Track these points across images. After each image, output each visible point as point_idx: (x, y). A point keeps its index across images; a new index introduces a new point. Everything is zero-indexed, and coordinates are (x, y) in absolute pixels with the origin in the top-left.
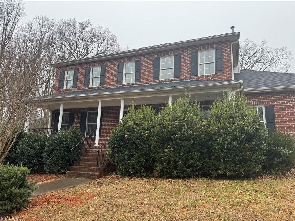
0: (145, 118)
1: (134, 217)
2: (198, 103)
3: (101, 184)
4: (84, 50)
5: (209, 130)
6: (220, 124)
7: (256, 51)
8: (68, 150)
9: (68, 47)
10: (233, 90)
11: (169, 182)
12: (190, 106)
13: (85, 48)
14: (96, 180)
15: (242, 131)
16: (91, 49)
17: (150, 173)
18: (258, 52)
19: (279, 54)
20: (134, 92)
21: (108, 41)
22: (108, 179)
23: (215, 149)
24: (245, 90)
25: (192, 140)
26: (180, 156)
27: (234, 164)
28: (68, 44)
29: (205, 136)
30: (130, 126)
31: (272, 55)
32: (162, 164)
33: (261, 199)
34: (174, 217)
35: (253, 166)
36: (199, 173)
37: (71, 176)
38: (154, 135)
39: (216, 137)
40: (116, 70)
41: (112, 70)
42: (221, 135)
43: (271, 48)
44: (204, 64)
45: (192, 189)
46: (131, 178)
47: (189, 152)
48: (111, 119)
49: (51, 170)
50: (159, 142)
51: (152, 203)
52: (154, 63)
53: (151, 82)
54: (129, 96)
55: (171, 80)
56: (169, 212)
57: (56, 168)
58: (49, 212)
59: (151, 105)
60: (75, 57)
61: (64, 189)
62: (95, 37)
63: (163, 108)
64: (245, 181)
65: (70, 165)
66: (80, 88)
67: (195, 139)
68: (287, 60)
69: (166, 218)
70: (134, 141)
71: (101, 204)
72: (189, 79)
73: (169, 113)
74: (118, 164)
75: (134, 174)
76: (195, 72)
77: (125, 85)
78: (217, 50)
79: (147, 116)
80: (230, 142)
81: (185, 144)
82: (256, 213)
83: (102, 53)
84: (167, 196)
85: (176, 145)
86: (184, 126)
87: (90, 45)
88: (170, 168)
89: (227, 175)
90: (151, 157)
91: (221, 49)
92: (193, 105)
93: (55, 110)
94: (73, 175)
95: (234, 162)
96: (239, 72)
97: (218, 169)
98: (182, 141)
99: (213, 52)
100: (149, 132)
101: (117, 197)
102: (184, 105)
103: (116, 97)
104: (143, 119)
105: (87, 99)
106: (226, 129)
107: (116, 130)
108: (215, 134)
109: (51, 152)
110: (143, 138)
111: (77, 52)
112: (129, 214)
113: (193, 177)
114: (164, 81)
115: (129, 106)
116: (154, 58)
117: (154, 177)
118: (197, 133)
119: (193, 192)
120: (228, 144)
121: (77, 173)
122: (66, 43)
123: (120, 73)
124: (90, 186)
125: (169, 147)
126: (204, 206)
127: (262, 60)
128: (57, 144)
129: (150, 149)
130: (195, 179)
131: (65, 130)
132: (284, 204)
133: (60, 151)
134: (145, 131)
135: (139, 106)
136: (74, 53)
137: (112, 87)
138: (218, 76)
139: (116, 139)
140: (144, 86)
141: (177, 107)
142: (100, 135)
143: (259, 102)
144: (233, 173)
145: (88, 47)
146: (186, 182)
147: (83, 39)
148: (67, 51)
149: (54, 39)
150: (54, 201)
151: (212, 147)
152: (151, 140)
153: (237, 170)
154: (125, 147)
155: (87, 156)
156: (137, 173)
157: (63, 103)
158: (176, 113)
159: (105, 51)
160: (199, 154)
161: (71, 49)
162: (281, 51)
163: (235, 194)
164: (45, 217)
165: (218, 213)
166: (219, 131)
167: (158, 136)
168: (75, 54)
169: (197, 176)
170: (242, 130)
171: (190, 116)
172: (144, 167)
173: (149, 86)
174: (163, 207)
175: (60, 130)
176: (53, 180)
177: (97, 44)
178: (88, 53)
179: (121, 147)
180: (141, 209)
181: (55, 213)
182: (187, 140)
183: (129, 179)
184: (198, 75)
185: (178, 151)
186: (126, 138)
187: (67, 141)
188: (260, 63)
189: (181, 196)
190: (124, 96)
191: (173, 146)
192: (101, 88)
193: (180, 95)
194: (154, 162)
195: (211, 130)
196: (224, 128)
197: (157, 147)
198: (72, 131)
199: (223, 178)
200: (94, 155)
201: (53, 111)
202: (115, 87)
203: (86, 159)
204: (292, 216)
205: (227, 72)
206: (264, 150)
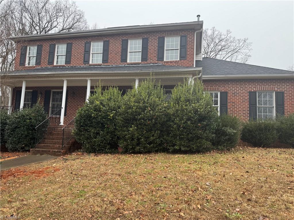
0: (112, 99)
1: (98, 183)
2: (161, 86)
3: (67, 160)
4: (47, 24)
5: (169, 111)
6: (179, 106)
7: (221, 40)
8: (31, 128)
9: (29, 19)
10: (193, 77)
11: (132, 157)
12: (154, 89)
13: (49, 22)
14: (61, 157)
15: (196, 113)
16: (55, 24)
17: (115, 150)
18: (223, 40)
19: (240, 45)
20: (101, 73)
21: (75, 17)
22: (74, 155)
23: (173, 127)
24: (203, 76)
25: (154, 120)
26: (142, 134)
27: (188, 141)
28: (29, 15)
29: (165, 117)
30: (96, 106)
31: (234, 44)
32: (126, 141)
33: (205, 167)
34: (132, 182)
35: (203, 142)
36: (158, 149)
37: (35, 153)
38: (120, 114)
39: (174, 117)
40: (83, 49)
41: (79, 48)
42: (178, 116)
43: (234, 38)
44: (169, 50)
45: (150, 161)
46: (96, 155)
47: (151, 130)
48: (77, 99)
49: (14, 147)
50: (124, 122)
51: (114, 173)
52: (122, 45)
53: (119, 64)
54: (96, 76)
55: (139, 64)
56: (129, 179)
57: (19, 146)
58: (16, 183)
59: (118, 86)
60: (37, 31)
61: (29, 165)
62: (60, 11)
63: (129, 90)
64: (196, 155)
65: (34, 143)
66: (44, 66)
67: (156, 119)
68: (247, 51)
69: (126, 183)
70: (100, 120)
71: (67, 175)
72: (156, 64)
73: (135, 95)
74: (84, 142)
75: (99, 151)
76: (161, 57)
77: (92, 65)
78: (182, 38)
79: (114, 97)
80: (186, 122)
81: (147, 123)
82: (198, 177)
83: (67, 29)
84: (128, 167)
85: (140, 124)
86: (147, 107)
87: (55, 20)
88: (133, 145)
89: (182, 150)
90: (116, 135)
91: (185, 36)
92: (157, 89)
93: (15, 87)
94: (38, 152)
95: (188, 139)
96: (202, 60)
97: (174, 145)
98: (145, 120)
99: (179, 39)
100: (115, 112)
101: (82, 170)
102: (149, 88)
103: (82, 76)
104: (110, 99)
105: (51, 77)
106: (183, 110)
107: (82, 110)
108: (173, 115)
109: (13, 130)
110: (109, 117)
111: (40, 26)
112: (93, 182)
113: (153, 152)
114: (132, 64)
115: (96, 87)
116: (123, 40)
117: (118, 153)
118: (158, 114)
119: (151, 163)
120: (184, 123)
121: (42, 151)
122: (26, 14)
123: (87, 52)
124: (55, 162)
125: (133, 126)
126: (159, 174)
127: (226, 49)
128: (20, 121)
129: (116, 128)
130: (155, 154)
131: (28, 108)
132: (221, 171)
133: (24, 129)
134: (111, 111)
135: (106, 87)
136: (36, 26)
137: (78, 66)
138: (181, 62)
139: (83, 118)
140: (112, 67)
141: (142, 90)
142: (65, 115)
143: (216, 88)
144: (186, 148)
145: (52, 21)
146: (146, 156)
147: (47, 11)
148: (28, 24)
149: (12, 9)
150: (20, 174)
151: (170, 126)
152: (117, 119)
153: (190, 145)
154: (92, 126)
155: (52, 134)
156: (103, 150)
157: (25, 80)
158: (141, 95)
159: (72, 27)
160: (159, 132)
161: (33, 21)
162: (243, 42)
163: (185, 164)
164: (12, 187)
165: (169, 177)
166: (177, 112)
167: (123, 116)
168: (37, 28)
169: (157, 152)
170: (196, 111)
171: (154, 98)
172: (109, 144)
173: (117, 68)
174: (124, 175)
175: (22, 107)
176: (17, 157)
177: (62, 19)
178: (52, 27)
179: (87, 126)
180: (105, 178)
181: (21, 184)
182: (149, 120)
183: (95, 155)
184: (163, 60)
185: (141, 130)
186: (92, 117)
187: (30, 119)
188: (224, 52)
189: (140, 167)
190: (91, 76)
191: (137, 125)
192: (66, 67)
193: (145, 78)
194: (118, 139)
195: (171, 111)
196: (182, 110)
197: (122, 126)
198: (36, 109)
199: (178, 153)
200: (59, 134)
201: (14, 89)
202: (82, 67)
203: (51, 137)
204: (224, 178)
205: (190, 59)
206: (213, 129)
